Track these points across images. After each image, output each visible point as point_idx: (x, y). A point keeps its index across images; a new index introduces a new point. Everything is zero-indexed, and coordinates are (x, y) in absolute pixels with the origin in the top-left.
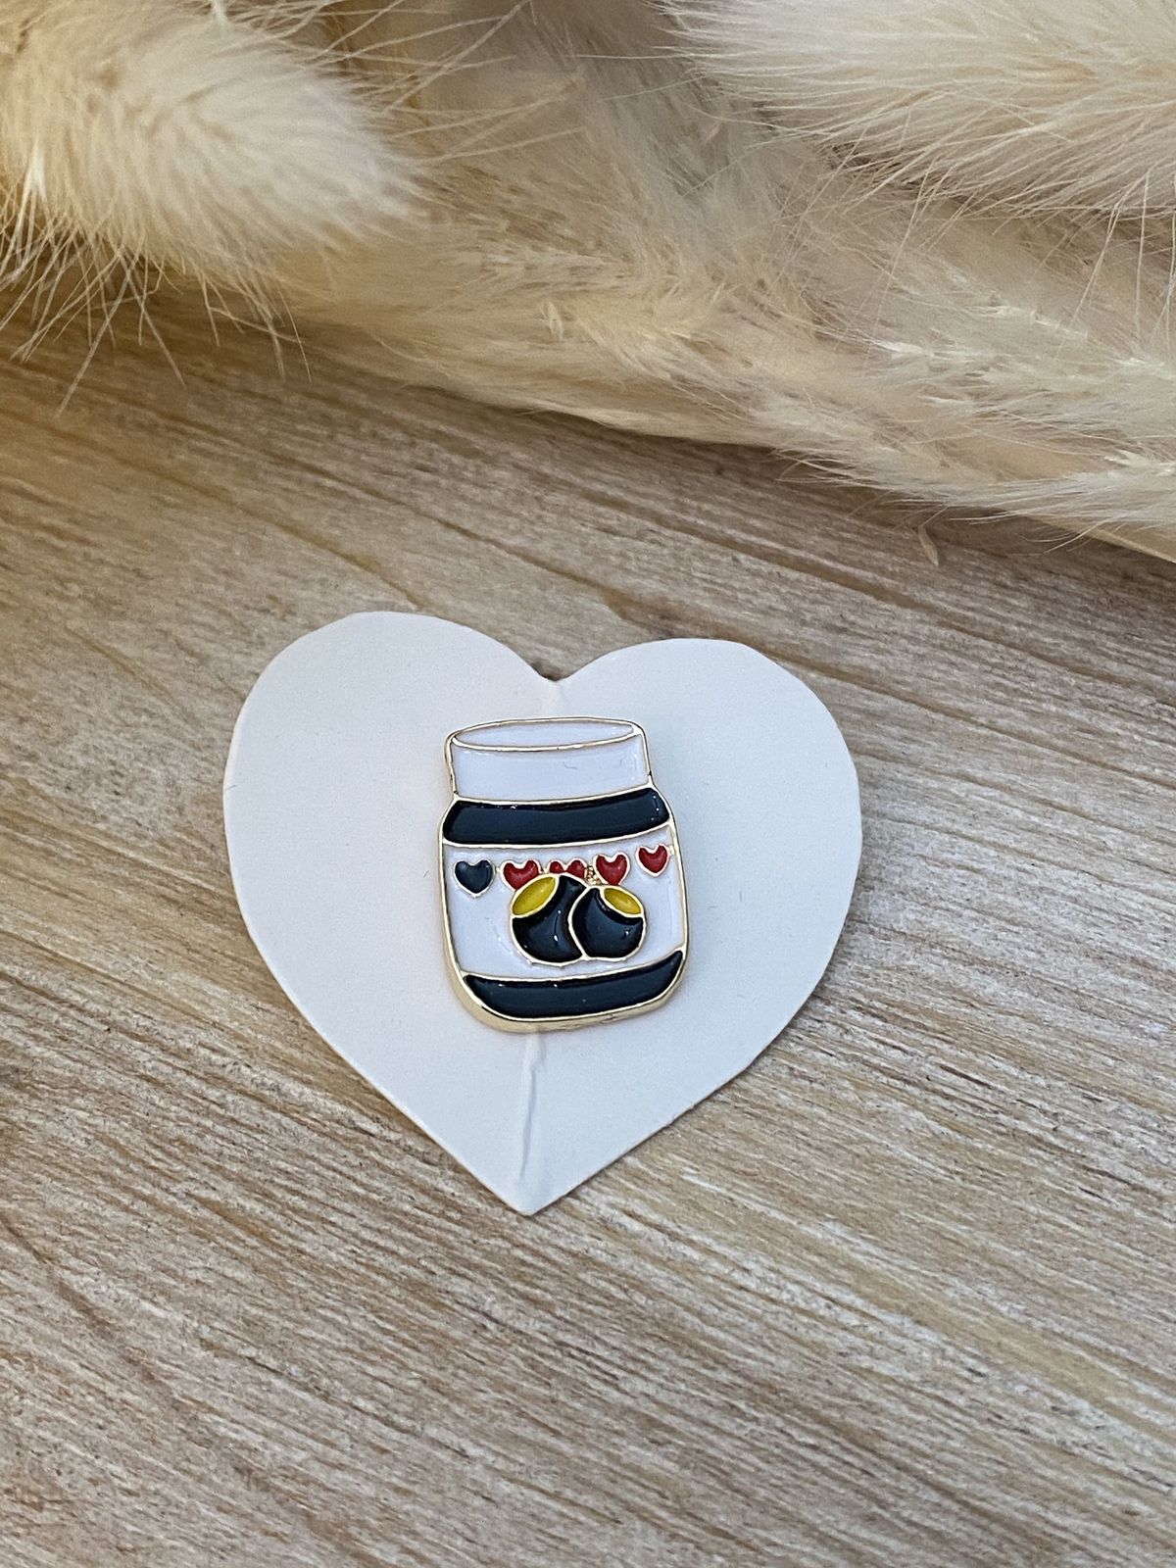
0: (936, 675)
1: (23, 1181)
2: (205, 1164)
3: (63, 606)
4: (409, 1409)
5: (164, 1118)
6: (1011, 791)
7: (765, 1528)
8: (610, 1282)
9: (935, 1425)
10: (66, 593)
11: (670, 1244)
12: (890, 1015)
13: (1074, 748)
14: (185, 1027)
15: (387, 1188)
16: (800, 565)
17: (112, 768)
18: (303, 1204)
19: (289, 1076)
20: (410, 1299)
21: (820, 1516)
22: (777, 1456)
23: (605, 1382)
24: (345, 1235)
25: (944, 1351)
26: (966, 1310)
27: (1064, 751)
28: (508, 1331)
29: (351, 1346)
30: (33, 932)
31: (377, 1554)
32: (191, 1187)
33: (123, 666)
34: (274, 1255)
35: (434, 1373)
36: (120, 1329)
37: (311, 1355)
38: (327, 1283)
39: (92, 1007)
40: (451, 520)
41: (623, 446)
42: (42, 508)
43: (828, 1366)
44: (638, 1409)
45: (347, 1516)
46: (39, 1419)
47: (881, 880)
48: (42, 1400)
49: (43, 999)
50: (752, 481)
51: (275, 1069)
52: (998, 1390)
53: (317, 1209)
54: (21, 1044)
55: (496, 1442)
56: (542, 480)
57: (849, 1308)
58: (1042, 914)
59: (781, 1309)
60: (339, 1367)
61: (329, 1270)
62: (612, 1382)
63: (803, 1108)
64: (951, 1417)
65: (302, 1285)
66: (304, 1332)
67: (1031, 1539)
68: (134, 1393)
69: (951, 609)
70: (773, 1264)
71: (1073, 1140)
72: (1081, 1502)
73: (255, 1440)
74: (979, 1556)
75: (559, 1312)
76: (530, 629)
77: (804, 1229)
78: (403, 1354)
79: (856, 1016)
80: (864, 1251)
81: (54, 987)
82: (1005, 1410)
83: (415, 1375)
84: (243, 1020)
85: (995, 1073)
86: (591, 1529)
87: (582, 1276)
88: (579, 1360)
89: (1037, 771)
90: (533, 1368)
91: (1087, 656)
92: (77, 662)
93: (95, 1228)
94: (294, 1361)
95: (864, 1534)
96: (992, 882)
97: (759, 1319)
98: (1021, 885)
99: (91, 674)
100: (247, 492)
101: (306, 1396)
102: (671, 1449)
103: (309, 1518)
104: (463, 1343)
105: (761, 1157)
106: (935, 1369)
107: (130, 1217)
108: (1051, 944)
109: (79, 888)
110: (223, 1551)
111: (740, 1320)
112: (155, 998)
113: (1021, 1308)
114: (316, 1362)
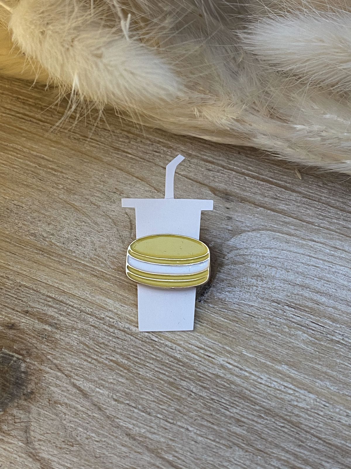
0: (303, 211)
1: (60, 355)
2: (111, 350)
3: (58, 191)
4: (172, 417)
5: (98, 337)
6: (326, 245)
7: (271, 449)
8: (225, 382)
9: (316, 420)
10: (58, 187)
11: (240, 371)
12: (296, 307)
13: (342, 233)
14: (101, 311)
15: (162, 356)
16: (263, 180)
17: (75, 238)
18: (138, 361)
19: (131, 325)
20: (170, 387)
21: (286, 445)
22: (273, 429)
23: (225, 409)
24: (151, 369)
25: (316, 400)
26: (322, 389)
27: (339, 233)
28: (197, 396)
29: (155, 400)
30: (58, 285)
31: (166, 457)
32: (107, 356)
33: (76, 209)
34: (131, 375)
35: (178, 407)
36: (91, 396)
37: (144, 403)
38: (147, 383)
39: (75, 306)
41: (212, 146)
42: (49, 163)
43: (285, 404)
44: (234, 416)
45: (158, 447)
46: (71, 421)
47: (291, 270)
48: (71, 416)
49: (62, 304)
50: (248, 156)
51: (127, 323)
52: (332, 410)
53: (142, 362)
54: (57, 316)
55: (197, 426)
56: (190, 155)
57: (290, 388)
58: (336, 279)
59: (272, 389)
60: (152, 406)
61: (147, 380)
62: (227, 409)
63: (274, 333)
64: (319, 418)
65: (140, 383)
66: (142, 396)
67: (343, 451)
68: (96, 413)
69: (306, 193)
70: (269, 377)
71: (348, 342)
73: (131, 426)
74: (329, 456)
75: (211, 390)
77: (276, 367)
78: (169, 402)
79: (287, 307)
80: (293, 373)
81: (64, 300)
82: (334, 416)
83: (173, 408)
84: (118, 309)
85: (326, 323)
86: (224, 450)
87: (217, 380)
88: (218, 403)
89: (331, 239)
90: (205, 405)
91: (344, 206)
92: (63, 207)
94: (140, 404)
95: (298, 450)
96: (322, 270)
97: (266, 392)
98: (330, 271)
99: (67, 211)
100: (107, 158)
101: (144, 414)
102: (244, 428)
103: (147, 448)
104: (186, 399)
105: (263, 347)
106: (314, 405)
107: (91, 365)
108: (339, 287)
109: (69, 272)
110: (124, 457)
111: (261, 392)
112: (93, 303)
113: (337, 388)
114: (146, 405)
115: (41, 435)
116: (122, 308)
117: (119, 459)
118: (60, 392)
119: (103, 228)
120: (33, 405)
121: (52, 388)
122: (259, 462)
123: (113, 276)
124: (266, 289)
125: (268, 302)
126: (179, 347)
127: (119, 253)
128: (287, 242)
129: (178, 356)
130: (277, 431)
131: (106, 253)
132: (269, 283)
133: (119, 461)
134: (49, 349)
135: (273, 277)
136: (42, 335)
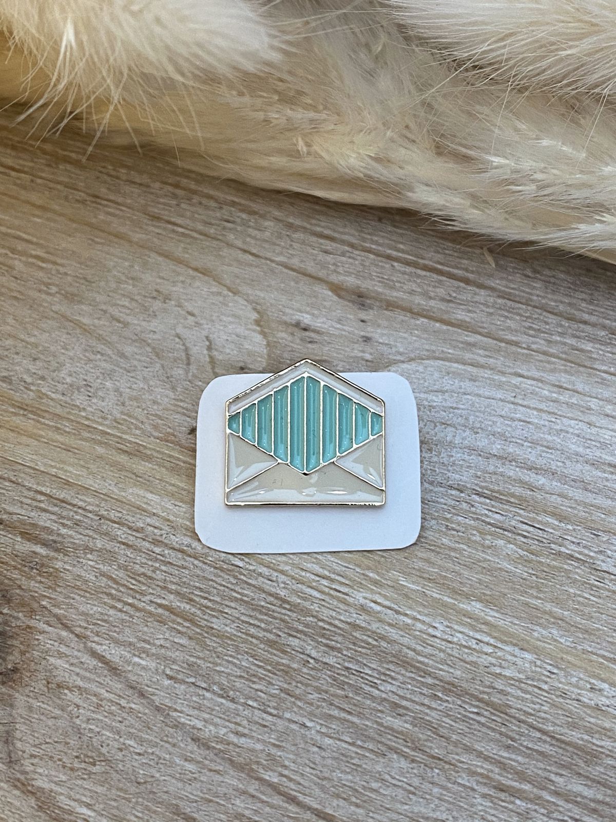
0: (499, 323)
1: (65, 598)
2: (158, 586)
3: (49, 298)
4: (276, 704)
5: (134, 563)
6: (542, 382)
7: (457, 754)
8: (369, 636)
9: (535, 699)
10: (50, 291)
11: (396, 616)
12: (493, 496)
13: (569, 358)
14: (139, 516)
15: (252, 594)
16: (425, 268)
17: (85, 383)
18: (209, 604)
20: (270, 650)
21: (484, 747)
22: (459, 718)
23: (371, 686)
24: (233, 619)
25: (535, 663)
26: (544, 642)
27: (565, 360)
28: (320, 664)
29: (242, 674)
30: (54, 470)
31: (268, 778)
32: (152, 598)
33: (85, 330)
34: (198, 630)
35: (286, 686)
36: (125, 671)
37: (224, 680)
38: (226, 643)
39: (89, 508)
40: (245, 247)
41: (329, 207)
42: (31, 246)
43: (480, 673)
44: (389, 698)
45: (250, 759)
46: (89, 720)
47: (482, 429)
48: (89, 710)
49: (64, 505)
50: (397, 224)
51: (187, 535)
52: (563, 680)
53: (217, 606)
54: (55, 528)
55: (320, 719)
56: (290, 226)
57: (488, 644)
58: (563, 443)
59: (454, 646)
60: (238, 685)
61: (227, 636)
62: (375, 686)
63: (455, 545)
64: (542, 695)
65: (214, 645)
66: (218, 668)
67: (587, 753)
68: (135, 703)
69: (503, 289)
70: (448, 624)
71: (589, 556)
72: (608, 733)
73: (199, 724)
74: (563, 763)
75: (345, 653)
76: (293, 305)
77: (461, 605)
78: (269, 677)
79: (477, 498)
80: (492, 615)
81: (69, 498)
82: (568, 690)
83: (277, 687)
84: (169, 511)
85: (547, 524)
86: (372, 759)
87: (354, 634)
88: (358, 676)
89: (553, 371)
90: (335, 680)
91: (573, 311)
92: (60, 327)
93: (105, 621)
94: (215, 684)
95: (506, 754)
96: (537, 427)
97: (444, 651)
98: (551, 429)
99: (68, 333)
100: (138, 236)
101: (223, 701)
102: (408, 718)
103: (231, 762)
104: (299, 670)
105: (436, 570)
106: (532, 672)
107: (123, 614)
108: (568, 458)
109: (75, 446)
110: (190, 780)
111: (435, 652)
112: (122, 502)
113: (571, 640)
114: (226, 683)
115: (35, 746)
116: (176, 509)
117: (180, 785)
118: (67, 666)
119: (136, 363)
120: (18, 691)
121: (52, 660)
122: (436, 779)
123: (158, 451)
124: (437, 465)
125: (442, 489)
126: (283, 577)
127: (167, 410)
128: (473, 379)
129: (282, 593)
130: (467, 722)
131: (143, 410)
132: (442, 455)
133: (181, 789)
134: (43, 589)
135: (450, 442)
136: (30, 562)
